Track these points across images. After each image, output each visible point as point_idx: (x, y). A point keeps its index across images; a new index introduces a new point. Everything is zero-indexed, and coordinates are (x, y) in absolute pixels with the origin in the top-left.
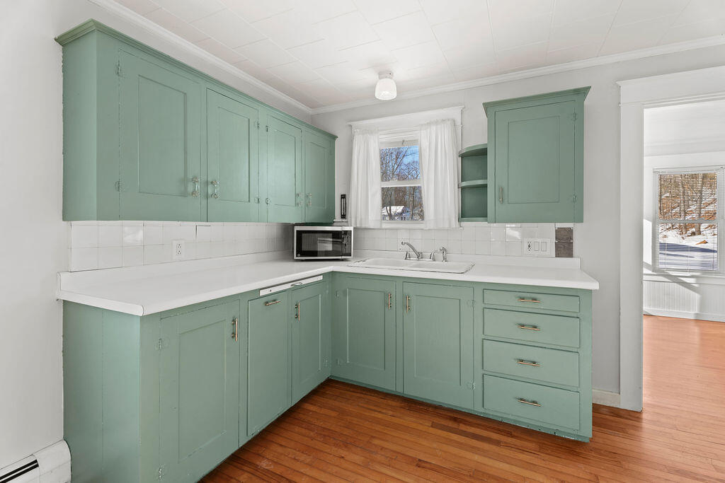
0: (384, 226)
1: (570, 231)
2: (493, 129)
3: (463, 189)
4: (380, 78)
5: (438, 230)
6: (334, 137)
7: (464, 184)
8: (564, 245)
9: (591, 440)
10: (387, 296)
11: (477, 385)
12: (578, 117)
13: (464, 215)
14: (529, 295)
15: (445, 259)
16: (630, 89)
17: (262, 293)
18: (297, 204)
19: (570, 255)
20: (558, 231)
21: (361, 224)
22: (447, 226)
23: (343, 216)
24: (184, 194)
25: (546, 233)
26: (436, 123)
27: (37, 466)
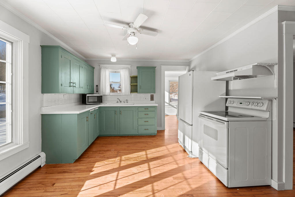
0: (111, 94)
1: (153, 95)
2: (139, 72)
3: (131, 85)
4: (112, 56)
5: (125, 95)
6: (94, 68)
7: (132, 84)
8: (152, 98)
9: (157, 134)
10: (115, 111)
11: (137, 128)
12: (154, 72)
13: (132, 91)
14: (146, 108)
15: (127, 102)
16: (163, 67)
17: (90, 111)
18: (87, 88)
19: (153, 100)
20: (151, 95)
21: (104, 94)
22: (128, 94)
23: (97, 92)
24: (70, 86)
25: (149, 96)
26: (125, 68)
27: (40, 156)
